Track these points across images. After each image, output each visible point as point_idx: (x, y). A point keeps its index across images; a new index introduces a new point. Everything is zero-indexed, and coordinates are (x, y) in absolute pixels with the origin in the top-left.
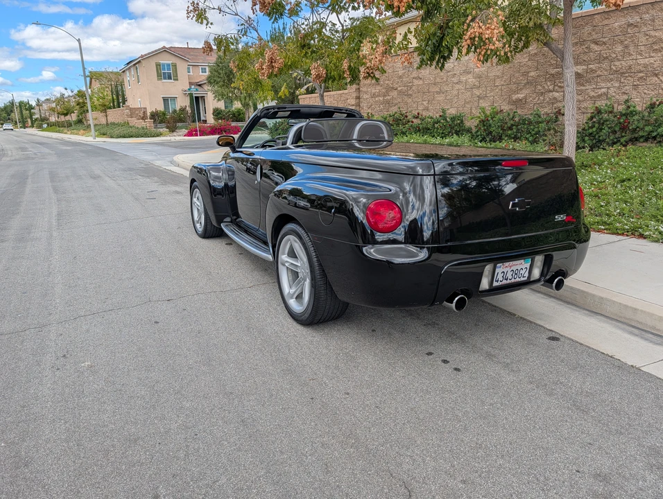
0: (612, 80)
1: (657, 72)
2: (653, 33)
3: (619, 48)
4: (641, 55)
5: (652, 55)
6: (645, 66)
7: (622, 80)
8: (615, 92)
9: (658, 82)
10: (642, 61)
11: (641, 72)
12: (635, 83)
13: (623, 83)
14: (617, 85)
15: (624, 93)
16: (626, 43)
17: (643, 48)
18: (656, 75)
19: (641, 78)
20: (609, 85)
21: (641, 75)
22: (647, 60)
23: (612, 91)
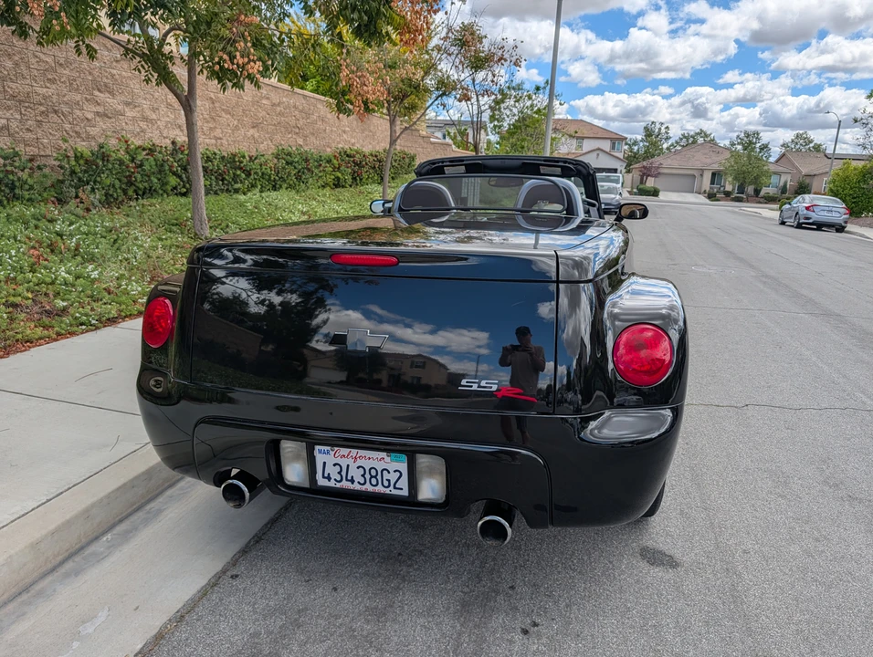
0: (8, 108)
1: (56, 108)
2: (42, 56)
3: (9, 64)
4: (36, 81)
5: (48, 85)
6: (45, 98)
7: (23, 112)
8: (17, 127)
9: (60, 121)
10: (40, 90)
11: (41, 104)
12: (39, 118)
13: (24, 115)
14: (18, 117)
15: (28, 130)
16: (16, 58)
17: (36, 73)
18: (56, 112)
19: (43, 112)
20: (8, 115)
21: (43, 109)
22: (45, 90)
23: (14, 125)
